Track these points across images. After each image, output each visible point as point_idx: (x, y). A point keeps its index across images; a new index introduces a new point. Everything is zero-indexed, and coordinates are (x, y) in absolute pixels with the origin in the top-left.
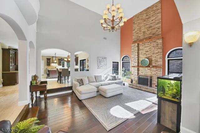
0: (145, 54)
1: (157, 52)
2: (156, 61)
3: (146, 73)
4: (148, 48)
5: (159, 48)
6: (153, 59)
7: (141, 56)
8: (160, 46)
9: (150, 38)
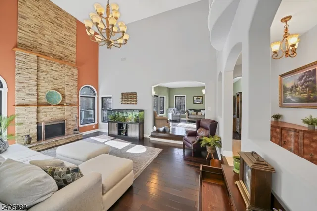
0: (52, 81)
1: (72, 84)
2: (72, 97)
3: (54, 115)
4: (57, 73)
5: (74, 80)
6: (67, 93)
7: (42, 83)
8: (76, 77)
9: (61, 59)
